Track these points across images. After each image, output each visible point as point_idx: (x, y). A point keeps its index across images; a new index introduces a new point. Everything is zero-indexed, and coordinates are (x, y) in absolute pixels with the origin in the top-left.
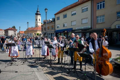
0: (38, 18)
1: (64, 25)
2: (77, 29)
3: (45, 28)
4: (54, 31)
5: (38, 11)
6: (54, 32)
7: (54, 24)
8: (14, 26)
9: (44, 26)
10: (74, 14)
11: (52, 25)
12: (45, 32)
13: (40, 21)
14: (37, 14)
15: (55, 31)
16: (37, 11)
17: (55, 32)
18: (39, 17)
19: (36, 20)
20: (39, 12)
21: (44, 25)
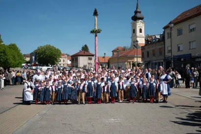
0: (138, 26)
1: (179, 47)
2: (197, 55)
3: (148, 53)
4: (163, 58)
5: (138, 10)
6: (162, 61)
7: (164, 46)
8: (86, 46)
9: (147, 49)
10: (193, 29)
11: (160, 47)
12: (148, 59)
13: (143, 34)
14: (135, 19)
15: (165, 58)
16: (136, 12)
17: (165, 60)
18: (140, 25)
19: (134, 31)
20: (140, 12)
21: (147, 47)
